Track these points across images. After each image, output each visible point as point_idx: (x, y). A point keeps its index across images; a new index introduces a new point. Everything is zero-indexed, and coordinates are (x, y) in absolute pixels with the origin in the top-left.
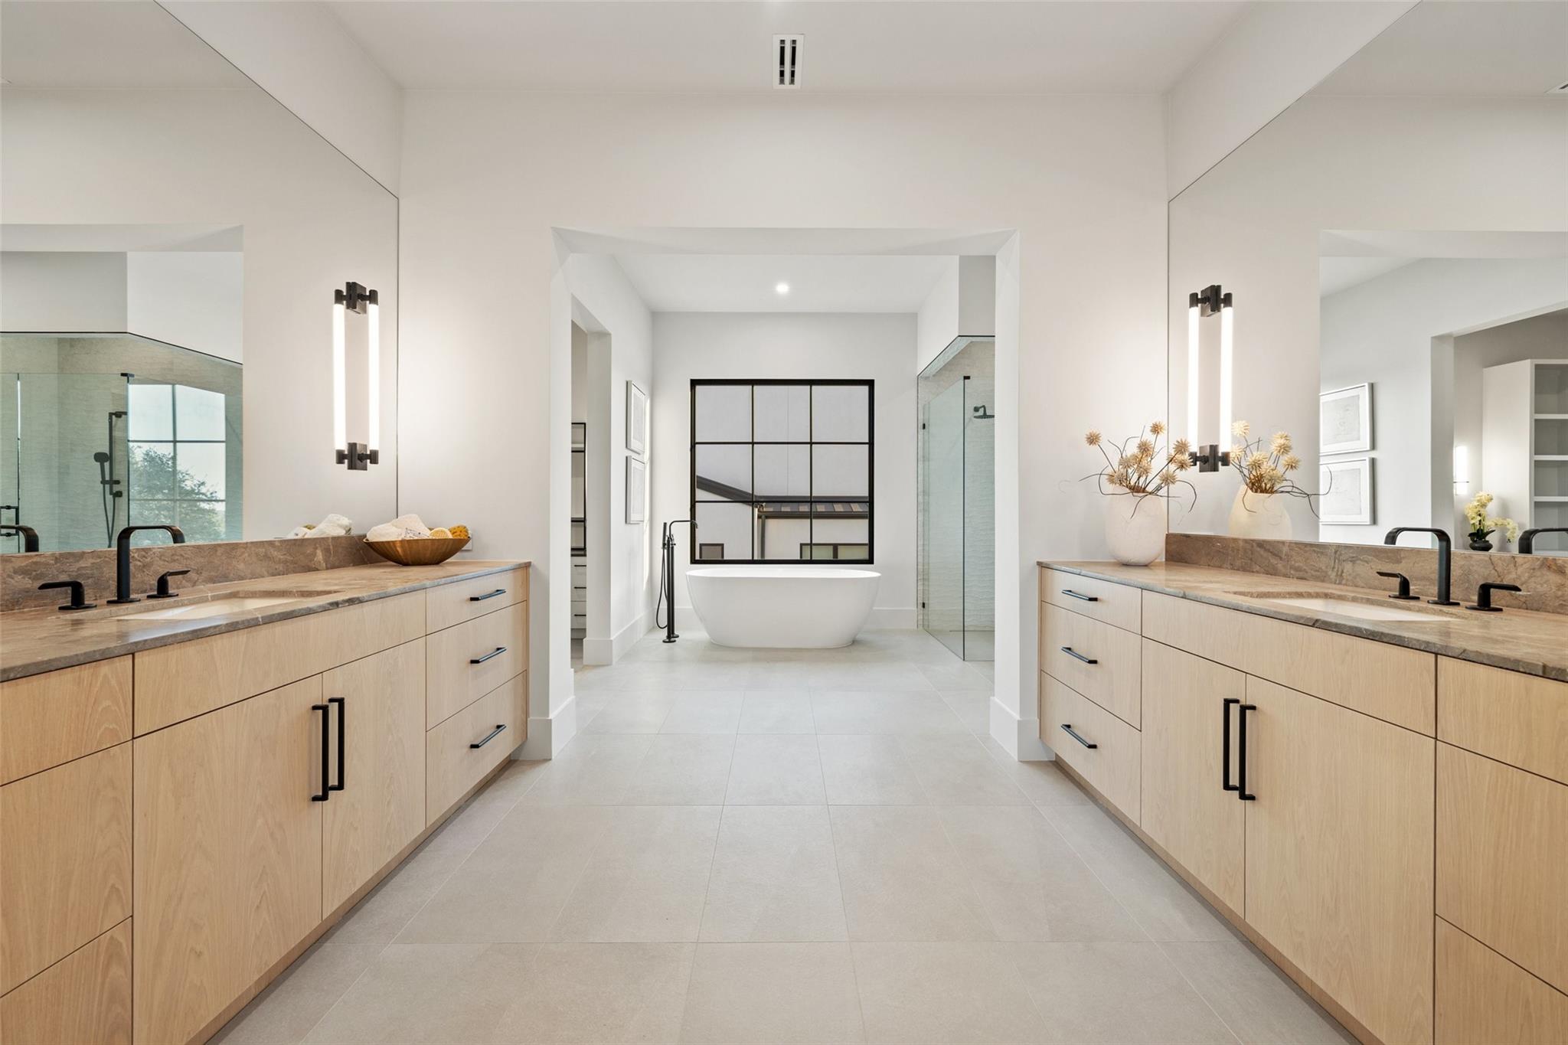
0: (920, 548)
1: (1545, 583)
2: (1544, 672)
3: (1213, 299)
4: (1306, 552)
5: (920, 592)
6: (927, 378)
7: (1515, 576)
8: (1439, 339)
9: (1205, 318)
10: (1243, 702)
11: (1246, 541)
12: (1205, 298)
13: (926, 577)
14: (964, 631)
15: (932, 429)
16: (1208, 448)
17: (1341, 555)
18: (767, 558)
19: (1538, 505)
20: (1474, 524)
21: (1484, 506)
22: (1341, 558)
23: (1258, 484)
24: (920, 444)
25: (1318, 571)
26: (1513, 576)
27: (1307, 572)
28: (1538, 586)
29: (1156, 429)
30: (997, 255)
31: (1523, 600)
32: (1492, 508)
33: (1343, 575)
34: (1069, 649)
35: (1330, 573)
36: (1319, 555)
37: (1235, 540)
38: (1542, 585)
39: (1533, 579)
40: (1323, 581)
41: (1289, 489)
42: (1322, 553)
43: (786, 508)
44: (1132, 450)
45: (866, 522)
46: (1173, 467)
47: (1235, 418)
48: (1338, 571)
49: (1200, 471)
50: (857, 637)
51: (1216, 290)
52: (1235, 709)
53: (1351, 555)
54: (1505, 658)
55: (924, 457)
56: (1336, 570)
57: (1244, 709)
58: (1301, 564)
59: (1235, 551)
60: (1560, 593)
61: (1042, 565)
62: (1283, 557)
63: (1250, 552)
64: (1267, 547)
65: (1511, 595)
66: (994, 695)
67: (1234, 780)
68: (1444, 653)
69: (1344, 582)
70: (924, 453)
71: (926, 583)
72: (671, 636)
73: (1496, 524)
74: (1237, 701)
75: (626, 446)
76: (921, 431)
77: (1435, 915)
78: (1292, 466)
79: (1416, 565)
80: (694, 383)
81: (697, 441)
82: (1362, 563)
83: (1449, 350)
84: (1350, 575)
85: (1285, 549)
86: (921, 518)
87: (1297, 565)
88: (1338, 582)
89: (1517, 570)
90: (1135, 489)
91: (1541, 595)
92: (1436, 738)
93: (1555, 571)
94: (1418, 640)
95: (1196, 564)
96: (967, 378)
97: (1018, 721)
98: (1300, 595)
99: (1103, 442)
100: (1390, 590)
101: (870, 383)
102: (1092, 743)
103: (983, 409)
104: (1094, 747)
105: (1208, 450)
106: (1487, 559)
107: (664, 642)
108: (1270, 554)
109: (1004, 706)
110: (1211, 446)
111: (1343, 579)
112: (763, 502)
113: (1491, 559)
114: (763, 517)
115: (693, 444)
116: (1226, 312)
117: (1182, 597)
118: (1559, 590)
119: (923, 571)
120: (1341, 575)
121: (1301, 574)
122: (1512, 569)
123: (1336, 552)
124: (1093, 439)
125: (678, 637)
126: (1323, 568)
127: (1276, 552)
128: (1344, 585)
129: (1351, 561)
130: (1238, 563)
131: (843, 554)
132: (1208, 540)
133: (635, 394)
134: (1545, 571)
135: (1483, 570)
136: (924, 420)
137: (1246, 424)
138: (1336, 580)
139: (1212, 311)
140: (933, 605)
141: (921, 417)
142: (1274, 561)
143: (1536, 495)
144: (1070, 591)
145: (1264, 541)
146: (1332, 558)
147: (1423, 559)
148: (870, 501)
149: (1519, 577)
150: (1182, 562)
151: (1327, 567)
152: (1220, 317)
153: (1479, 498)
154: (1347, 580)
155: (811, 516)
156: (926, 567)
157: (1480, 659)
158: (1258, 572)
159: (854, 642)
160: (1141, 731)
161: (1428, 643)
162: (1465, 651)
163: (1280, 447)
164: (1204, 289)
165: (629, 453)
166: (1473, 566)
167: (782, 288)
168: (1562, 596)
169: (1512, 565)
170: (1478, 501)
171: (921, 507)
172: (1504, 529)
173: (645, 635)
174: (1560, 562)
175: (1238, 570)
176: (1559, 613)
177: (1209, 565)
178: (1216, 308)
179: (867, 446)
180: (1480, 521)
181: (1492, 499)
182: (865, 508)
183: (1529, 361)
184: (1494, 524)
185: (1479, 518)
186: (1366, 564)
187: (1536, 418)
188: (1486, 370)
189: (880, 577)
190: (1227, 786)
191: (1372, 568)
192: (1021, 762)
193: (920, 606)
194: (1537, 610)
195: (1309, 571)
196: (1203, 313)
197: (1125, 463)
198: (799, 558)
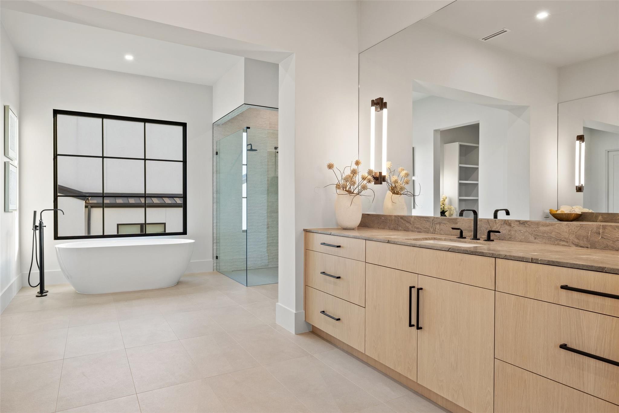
0: (215, 224)
1: (505, 230)
2: (532, 261)
3: (380, 104)
4: (421, 220)
5: (215, 250)
6: (218, 125)
7: (496, 227)
8: (436, 131)
9: (377, 112)
10: (417, 287)
11: (395, 216)
12: (377, 103)
13: (218, 241)
14: (247, 270)
15: (221, 154)
16: (378, 173)
17: (435, 221)
18: (92, 234)
19: (460, 200)
20: (441, 208)
21: (444, 201)
22: (435, 222)
23: (395, 191)
24: (215, 164)
25: (426, 229)
26: (495, 227)
27: (421, 229)
28: (503, 231)
29: (357, 163)
30: (279, 64)
31: (498, 236)
32: (447, 201)
33: (436, 230)
34: (324, 272)
35: (431, 229)
36: (426, 222)
37: (390, 216)
38: (504, 231)
39: (501, 228)
40: (428, 233)
41: (406, 193)
42: (427, 221)
43: (119, 201)
44: (348, 172)
45: (181, 210)
46: (365, 182)
47: (388, 160)
48: (434, 228)
49: (374, 184)
50: (180, 280)
51: (381, 99)
52: (414, 291)
53: (439, 221)
54: (519, 257)
55: (217, 171)
56: (433, 228)
57: (419, 290)
58: (419, 226)
59: (391, 221)
60: (509, 233)
61: (306, 231)
62: (411, 223)
63: (397, 222)
64: (405, 219)
65: (495, 235)
66: (278, 302)
67: (414, 322)
68: (499, 257)
69: (436, 233)
70: (217, 169)
71: (218, 244)
72: (42, 293)
73: (448, 208)
74: (414, 287)
75: (5, 155)
76: (215, 156)
77: (495, 358)
78: (407, 182)
79: (463, 225)
80: (56, 112)
81: (58, 153)
82: (443, 224)
83: (439, 136)
84: (438, 230)
85: (412, 219)
86: (215, 207)
87: (417, 226)
88: (434, 233)
89: (496, 225)
90: (350, 192)
91: (504, 234)
92: (495, 290)
93: (508, 225)
94: (489, 253)
95: (372, 227)
96: (248, 128)
97: (295, 313)
98: (426, 239)
99: (335, 168)
100: (457, 236)
101: (184, 125)
102: (337, 318)
103: (250, 146)
104: (339, 319)
105: (378, 174)
106: (487, 221)
107: (37, 296)
108: (406, 222)
109: (286, 307)
110: (380, 172)
111: (436, 231)
112: (89, 196)
113: (488, 221)
114: (89, 207)
115: (56, 156)
116: (385, 110)
117: (387, 243)
118: (509, 232)
119: (217, 238)
120: (435, 230)
121: (419, 230)
122: (495, 225)
123: (433, 220)
124: (330, 167)
125: (47, 292)
126: (428, 227)
127: (408, 221)
128: (436, 234)
129: (439, 224)
130: (392, 226)
131: (149, 230)
132: (378, 216)
133: (10, 115)
134: (505, 225)
135: (485, 225)
136: (216, 150)
137: (391, 163)
138: (433, 232)
139: (380, 109)
140: (221, 257)
141: (215, 148)
142: (407, 225)
143: (460, 196)
144: (324, 243)
145: (403, 216)
146: (432, 224)
147: (465, 222)
148: (184, 196)
149: (497, 228)
150: (366, 227)
151: (429, 227)
152: (382, 112)
153: (443, 198)
154: (437, 232)
155: (145, 206)
156: (218, 235)
157: (511, 258)
158: (400, 230)
159: (179, 283)
160: (365, 308)
161: (493, 254)
162: (506, 255)
163: (406, 174)
164: (377, 98)
165: (7, 160)
166: (482, 224)
167: (129, 57)
168: (510, 234)
169: (495, 223)
170: (443, 199)
171: (215, 200)
172: (450, 209)
173: (17, 293)
174: (510, 221)
175: (392, 229)
176: (510, 241)
177: (378, 228)
178: (381, 108)
179: (182, 163)
180: (443, 207)
181: (447, 198)
182: (179, 201)
183: (458, 143)
184: (447, 208)
185: (443, 206)
186: (445, 225)
187: (460, 166)
188: (445, 145)
189: (194, 242)
190: (411, 325)
191: (447, 227)
192: (297, 334)
193: (215, 258)
194: (503, 240)
195: (422, 229)
196: (376, 110)
197: (346, 179)
198: (116, 234)
